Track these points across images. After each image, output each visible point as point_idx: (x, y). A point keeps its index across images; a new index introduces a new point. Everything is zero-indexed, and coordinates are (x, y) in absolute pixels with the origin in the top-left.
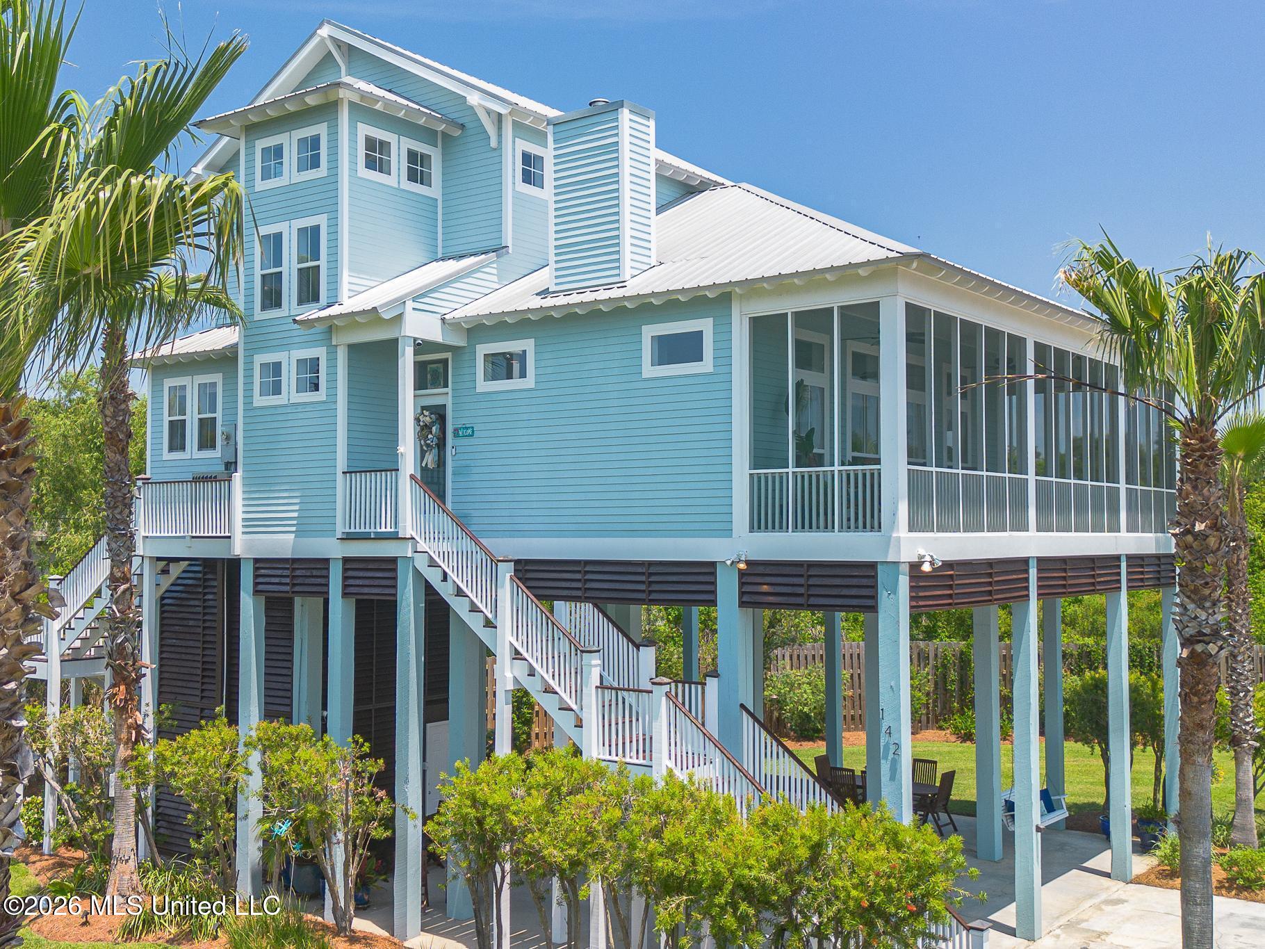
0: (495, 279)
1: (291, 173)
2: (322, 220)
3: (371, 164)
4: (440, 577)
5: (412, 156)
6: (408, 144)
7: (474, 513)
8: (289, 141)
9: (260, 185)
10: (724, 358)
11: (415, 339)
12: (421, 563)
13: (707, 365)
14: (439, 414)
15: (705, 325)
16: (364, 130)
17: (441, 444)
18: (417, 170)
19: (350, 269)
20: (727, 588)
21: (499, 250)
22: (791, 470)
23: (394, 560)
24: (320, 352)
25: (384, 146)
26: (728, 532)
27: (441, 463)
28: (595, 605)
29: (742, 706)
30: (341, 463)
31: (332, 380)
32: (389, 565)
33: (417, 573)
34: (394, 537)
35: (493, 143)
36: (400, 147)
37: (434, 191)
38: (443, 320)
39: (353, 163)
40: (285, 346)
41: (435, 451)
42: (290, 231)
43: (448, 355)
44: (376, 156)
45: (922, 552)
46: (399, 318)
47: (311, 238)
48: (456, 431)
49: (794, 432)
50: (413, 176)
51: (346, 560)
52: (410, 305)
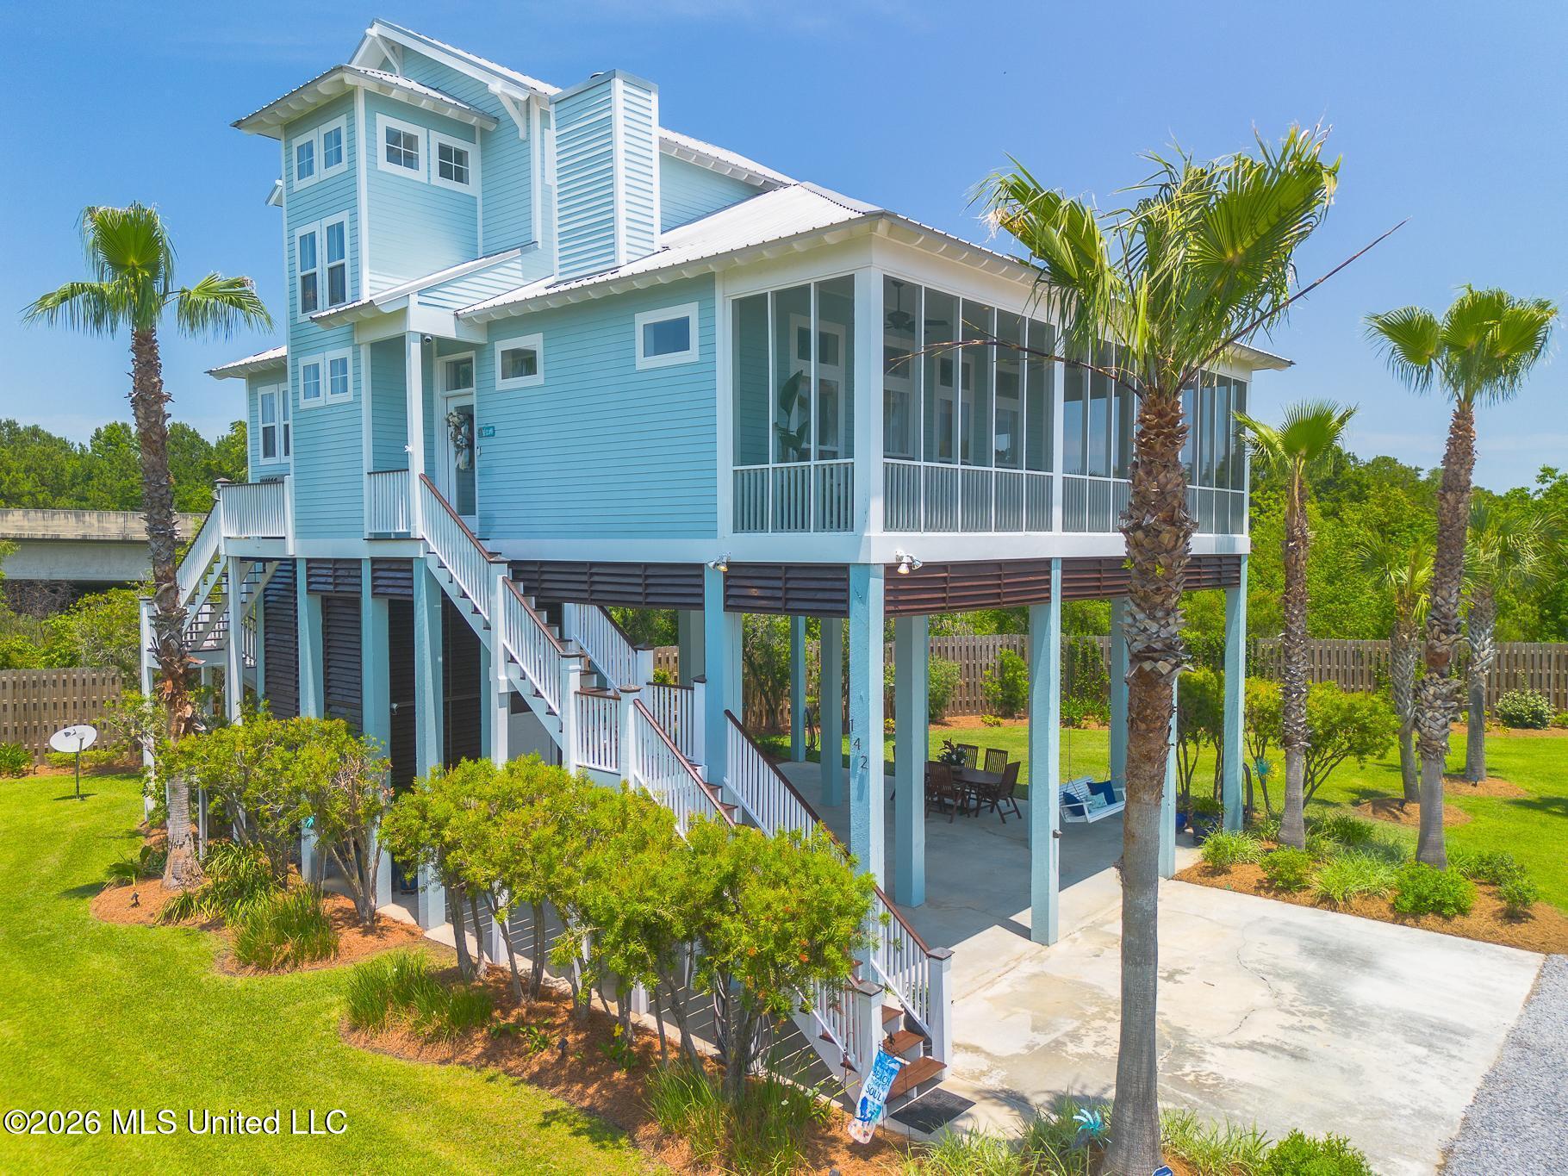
0: (520, 274)
1: (321, 172)
2: (343, 217)
3: (393, 156)
4: (448, 579)
5: (444, 151)
6: (439, 138)
8: (316, 136)
10: (708, 346)
11: (423, 336)
13: (691, 355)
14: (467, 415)
15: (692, 311)
16: (384, 122)
17: (471, 445)
19: (371, 267)
20: (714, 591)
21: (527, 246)
22: (771, 466)
23: (410, 561)
24: (345, 352)
25: (411, 141)
26: (712, 532)
27: (471, 461)
28: (602, 608)
29: (728, 713)
30: (367, 464)
31: (357, 381)
32: (406, 564)
33: (429, 574)
34: (405, 537)
35: (522, 135)
36: (429, 143)
37: (473, 187)
38: (456, 315)
39: (372, 155)
40: (321, 348)
41: (466, 452)
42: (319, 228)
43: (471, 354)
44: (401, 150)
45: (901, 552)
46: (403, 313)
48: (480, 430)
49: (775, 425)
50: (445, 172)
51: (374, 561)
52: (414, 299)
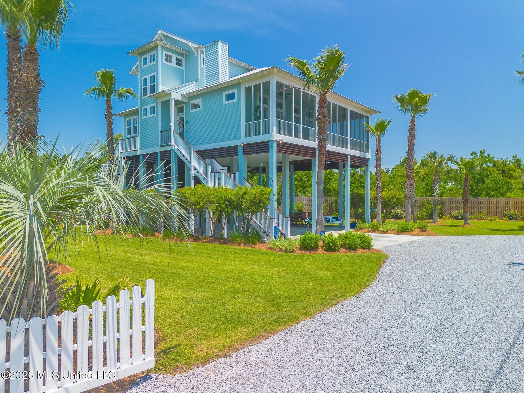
0: (195, 87)
1: (149, 64)
2: (155, 74)
4: (180, 153)
5: (177, 59)
6: (176, 56)
7: (190, 141)
8: (148, 56)
9: (143, 67)
10: (239, 98)
11: (174, 99)
12: (176, 151)
13: (236, 100)
14: (183, 119)
15: (235, 91)
16: (165, 52)
17: (183, 126)
18: (179, 62)
19: (161, 85)
20: (241, 151)
21: (197, 80)
22: (253, 122)
24: (155, 104)
25: (170, 57)
26: (240, 138)
27: (183, 130)
30: (160, 130)
31: (157, 111)
32: (169, 152)
34: (170, 145)
35: (196, 55)
36: (174, 57)
37: (183, 68)
38: (181, 95)
39: (162, 59)
40: (148, 104)
41: (182, 128)
42: (148, 77)
43: (184, 105)
44: (168, 59)
45: (280, 139)
46: (170, 94)
47: (153, 78)
48: (186, 122)
50: (177, 64)
51: (161, 152)
52: (173, 91)
